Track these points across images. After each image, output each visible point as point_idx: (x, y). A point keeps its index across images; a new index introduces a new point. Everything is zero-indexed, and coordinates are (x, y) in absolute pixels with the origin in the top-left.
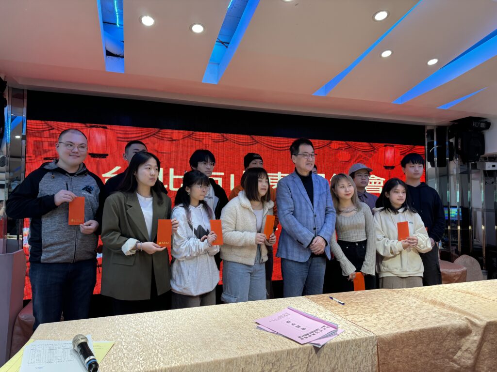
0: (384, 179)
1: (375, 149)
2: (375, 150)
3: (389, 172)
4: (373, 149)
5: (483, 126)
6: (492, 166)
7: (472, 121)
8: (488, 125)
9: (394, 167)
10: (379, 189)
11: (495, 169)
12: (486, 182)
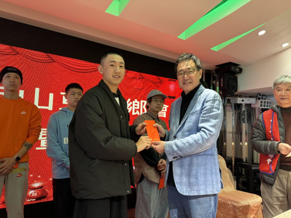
0: (168, 106)
3: (172, 101)
4: (160, 82)
5: (237, 70)
6: (241, 101)
7: (231, 65)
8: (241, 70)
9: (175, 97)
10: (163, 113)
11: (244, 103)
12: (235, 113)
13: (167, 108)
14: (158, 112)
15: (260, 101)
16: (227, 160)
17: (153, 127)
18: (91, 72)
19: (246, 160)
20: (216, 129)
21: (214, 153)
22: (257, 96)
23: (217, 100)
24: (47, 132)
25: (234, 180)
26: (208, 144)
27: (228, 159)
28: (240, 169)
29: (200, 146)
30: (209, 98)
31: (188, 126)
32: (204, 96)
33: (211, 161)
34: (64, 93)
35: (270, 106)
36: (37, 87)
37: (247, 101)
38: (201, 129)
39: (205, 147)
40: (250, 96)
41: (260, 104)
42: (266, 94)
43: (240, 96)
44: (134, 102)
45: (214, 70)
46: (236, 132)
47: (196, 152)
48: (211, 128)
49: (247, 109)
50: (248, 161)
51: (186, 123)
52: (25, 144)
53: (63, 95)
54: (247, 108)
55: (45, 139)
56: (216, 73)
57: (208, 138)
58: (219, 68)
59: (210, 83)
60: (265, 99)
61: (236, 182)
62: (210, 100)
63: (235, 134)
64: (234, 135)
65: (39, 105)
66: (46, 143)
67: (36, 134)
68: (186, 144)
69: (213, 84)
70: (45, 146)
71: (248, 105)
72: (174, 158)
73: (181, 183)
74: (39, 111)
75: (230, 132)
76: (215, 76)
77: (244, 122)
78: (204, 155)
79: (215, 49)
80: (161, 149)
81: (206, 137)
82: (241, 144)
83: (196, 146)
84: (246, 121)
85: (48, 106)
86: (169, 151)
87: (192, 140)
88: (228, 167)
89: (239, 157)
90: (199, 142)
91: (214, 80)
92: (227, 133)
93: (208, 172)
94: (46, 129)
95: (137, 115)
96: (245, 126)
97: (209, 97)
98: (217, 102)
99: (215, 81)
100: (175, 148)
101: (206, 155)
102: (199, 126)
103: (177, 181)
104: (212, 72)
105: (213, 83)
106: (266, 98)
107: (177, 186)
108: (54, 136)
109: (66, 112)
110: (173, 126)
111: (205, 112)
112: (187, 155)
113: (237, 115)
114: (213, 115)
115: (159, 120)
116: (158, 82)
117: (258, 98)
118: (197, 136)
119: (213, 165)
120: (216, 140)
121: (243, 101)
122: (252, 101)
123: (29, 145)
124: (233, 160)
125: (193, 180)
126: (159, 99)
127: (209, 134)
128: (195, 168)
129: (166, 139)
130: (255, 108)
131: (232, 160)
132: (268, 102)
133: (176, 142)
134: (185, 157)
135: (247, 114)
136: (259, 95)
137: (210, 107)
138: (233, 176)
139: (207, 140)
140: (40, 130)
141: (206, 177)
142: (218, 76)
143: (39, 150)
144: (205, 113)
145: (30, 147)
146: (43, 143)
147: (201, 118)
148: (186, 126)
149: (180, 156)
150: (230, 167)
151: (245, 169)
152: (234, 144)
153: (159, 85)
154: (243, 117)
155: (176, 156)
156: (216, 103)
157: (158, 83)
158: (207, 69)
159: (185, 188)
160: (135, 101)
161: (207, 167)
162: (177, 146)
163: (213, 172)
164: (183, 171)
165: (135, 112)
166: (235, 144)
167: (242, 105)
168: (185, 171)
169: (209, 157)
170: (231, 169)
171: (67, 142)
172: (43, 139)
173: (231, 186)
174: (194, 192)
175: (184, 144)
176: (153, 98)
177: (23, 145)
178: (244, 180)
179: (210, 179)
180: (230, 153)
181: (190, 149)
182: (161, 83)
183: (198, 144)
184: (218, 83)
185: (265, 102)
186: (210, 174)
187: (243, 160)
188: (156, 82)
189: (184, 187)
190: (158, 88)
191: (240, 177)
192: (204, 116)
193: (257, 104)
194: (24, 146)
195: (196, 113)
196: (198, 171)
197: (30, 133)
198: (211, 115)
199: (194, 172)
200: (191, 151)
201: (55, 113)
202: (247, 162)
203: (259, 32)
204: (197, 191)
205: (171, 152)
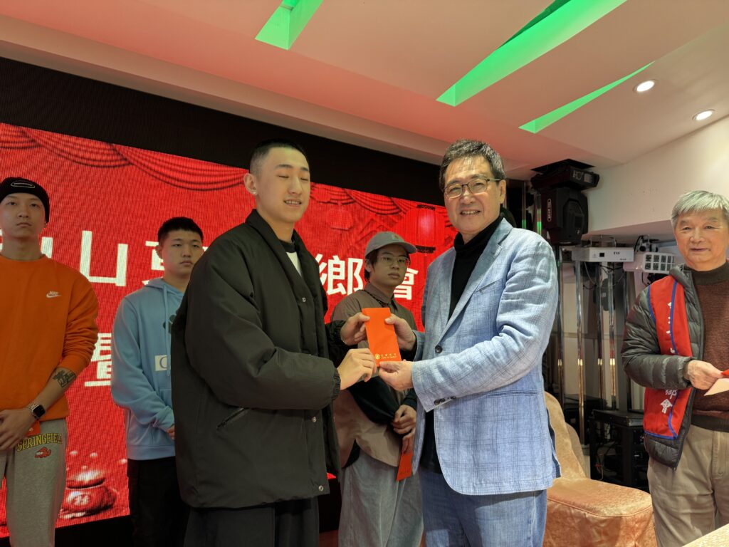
0: (416, 272)
1: (401, 211)
2: (401, 214)
3: (425, 258)
4: (397, 210)
5: (587, 179)
6: (599, 255)
7: (571, 167)
8: (596, 179)
9: (434, 249)
10: (406, 290)
11: (604, 261)
12: (584, 286)
13: (415, 276)
14: (393, 287)
15: (644, 255)
16: (566, 404)
17: (386, 323)
18: (223, 188)
19: (614, 403)
20: (540, 328)
21: (535, 387)
22: (637, 244)
23: (543, 256)
24: (112, 342)
25: (585, 454)
26: (521, 366)
27: (568, 401)
28: (599, 427)
29: (502, 369)
30: (524, 251)
31: (470, 322)
32: (511, 245)
33: (528, 407)
34: (155, 244)
35: (669, 266)
36: (86, 229)
37: (612, 255)
38: (501, 327)
39: (514, 371)
40: (620, 242)
41: (644, 262)
42: (660, 239)
43: (596, 244)
44: (331, 262)
45: (530, 179)
46: (587, 332)
47: (491, 386)
48: (527, 324)
49: (613, 275)
50: (618, 407)
51: (466, 312)
52: (57, 373)
53: (153, 248)
54: (612, 273)
55: (109, 360)
56: (535, 187)
57: (521, 351)
58: (541, 174)
59: (521, 212)
60: (657, 250)
61: (588, 458)
62: (526, 257)
63: (585, 338)
64: (583, 340)
65: (92, 274)
66: (110, 370)
67: (85, 347)
68: (467, 366)
69: (528, 215)
70: (109, 376)
71: (616, 267)
72: (437, 402)
73: (455, 465)
74: (91, 290)
75: (571, 335)
76: (532, 194)
77: (606, 309)
78: (511, 392)
79: (532, 127)
80: (404, 383)
81: (516, 348)
82: (600, 362)
83: (490, 372)
84: (611, 304)
85: (115, 276)
86: (424, 386)
87: (479, 356)
88: (568, 420)
89: (596, 395)
90: (498, 360)
91: (529, 204)
92: (565, 335)
93: (523, 434)
94: (109, 335)
95: (339, 294)
96: (608, 319)
97: (522, 248)
98: (543, 262)
99: (533, 206)
100: (439, 378)
101: (517, 393)
102: (497, 320)
103: (446, 458)
104: (525, 184)
105: (527, 211)
106: (660, 249)
107: (444, 472)
108: (130, 351)
109: (161, 290)
110: (435, 321)
111: (513, 285)
112: (469, 393)
113: (588, 291)
114: (534, 293)
115: (395, 307)
116: (389, 212)
117: (638, 247)
118: (492, 346)
119: (535, 417)
120: (542, 354)
121: (602, 255)
122: (625, 255)
123: (66, 375)
124: (580, 403)
125: (485, 456)
126: (396, 255)
127: (523, 339)
128: (489, 425)
129: (417, 353)
130: (632, 274)
131: (578, 404)
132: (664, 259)
133: (440, 362)
134: (466, 398)
135: (614, 287)
136: (641, 241)
137: (526, 272)
138: (581, 443)
139: (519, 355)
140: (97, 338)
141: (517, 449)
142: (540, 195)
143: (94, 388)
144: (513, 287)
145: (69, 380)
146: (104, 371)
147: (503, 301)
148: (467, 321)
149: (452, 398)
150: (573, 420)
151: (611, 427)
152: (581, 364)
153: (394, 219)
154: (604, 295)
155: (441, 397)
156: (541, 263)
157: (391, 214)
158: (512, 178)
159: (466, 475)
160: (333, 259)
161: (521, 422)
162: (443, 372)
163: (535, 435)
164: (461, 433)
165: (335, 286)
166: (586, 363)
167: (601, 266)
168: (466, 434)
169: (524, 398)
170: (576, 426)
171: (162, 367)
172: (104, 361)
173: (577, 470)
174: (488, 485)
175: (462, 366)
176: (381, 252)
177: (53, 376)
178: (608, 454)
179: (526, 452)
180: (574, 386)
181: (475, 379)
182: (396, 213)
183: (495, 365)
184: (539, 212)
185: (656, 258)
186: (527, 440)
187: (606, 403)
188: (386, 212)
189: (464, 473)
190: (390, 226)
191: (600, 446)
192: (511, 295)
193: (638, 264)
194: (54, 378)
195: (492, 287)
196: (498, 433)
197: (70, 344)
198: (527, 292)
199: (487, 436)
200: (478, 384)
201: (133, 293)
202: (615, 406)
203: (638, 85)
204: (496, 483)
205: (428, 387)
